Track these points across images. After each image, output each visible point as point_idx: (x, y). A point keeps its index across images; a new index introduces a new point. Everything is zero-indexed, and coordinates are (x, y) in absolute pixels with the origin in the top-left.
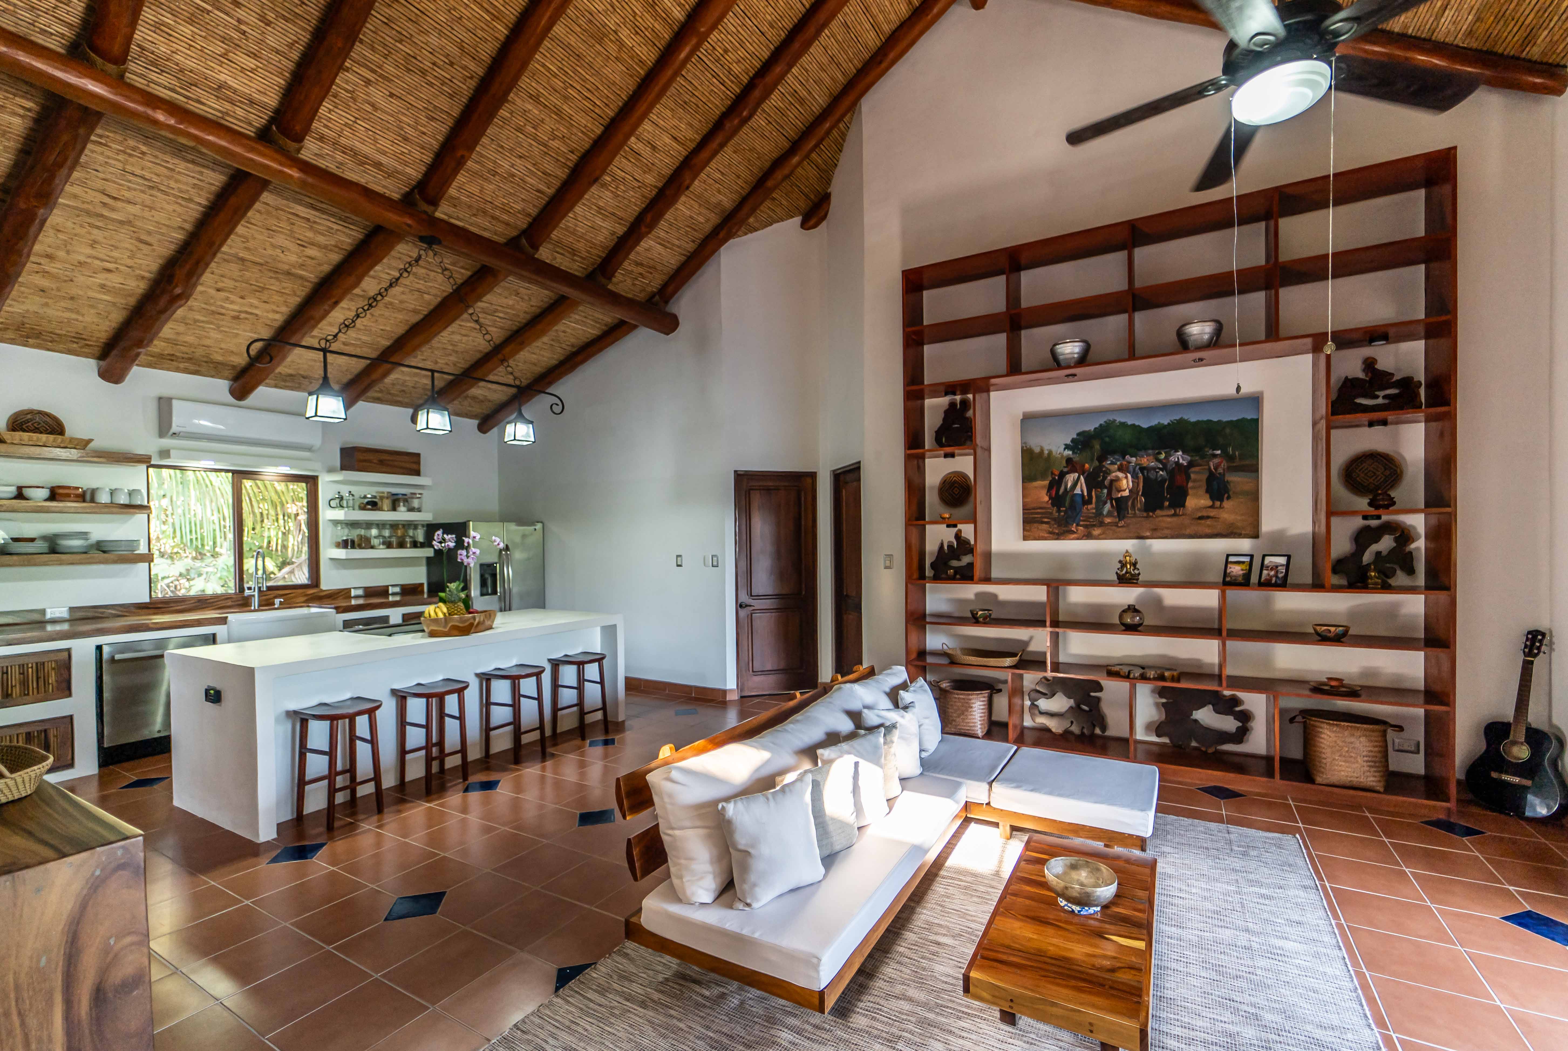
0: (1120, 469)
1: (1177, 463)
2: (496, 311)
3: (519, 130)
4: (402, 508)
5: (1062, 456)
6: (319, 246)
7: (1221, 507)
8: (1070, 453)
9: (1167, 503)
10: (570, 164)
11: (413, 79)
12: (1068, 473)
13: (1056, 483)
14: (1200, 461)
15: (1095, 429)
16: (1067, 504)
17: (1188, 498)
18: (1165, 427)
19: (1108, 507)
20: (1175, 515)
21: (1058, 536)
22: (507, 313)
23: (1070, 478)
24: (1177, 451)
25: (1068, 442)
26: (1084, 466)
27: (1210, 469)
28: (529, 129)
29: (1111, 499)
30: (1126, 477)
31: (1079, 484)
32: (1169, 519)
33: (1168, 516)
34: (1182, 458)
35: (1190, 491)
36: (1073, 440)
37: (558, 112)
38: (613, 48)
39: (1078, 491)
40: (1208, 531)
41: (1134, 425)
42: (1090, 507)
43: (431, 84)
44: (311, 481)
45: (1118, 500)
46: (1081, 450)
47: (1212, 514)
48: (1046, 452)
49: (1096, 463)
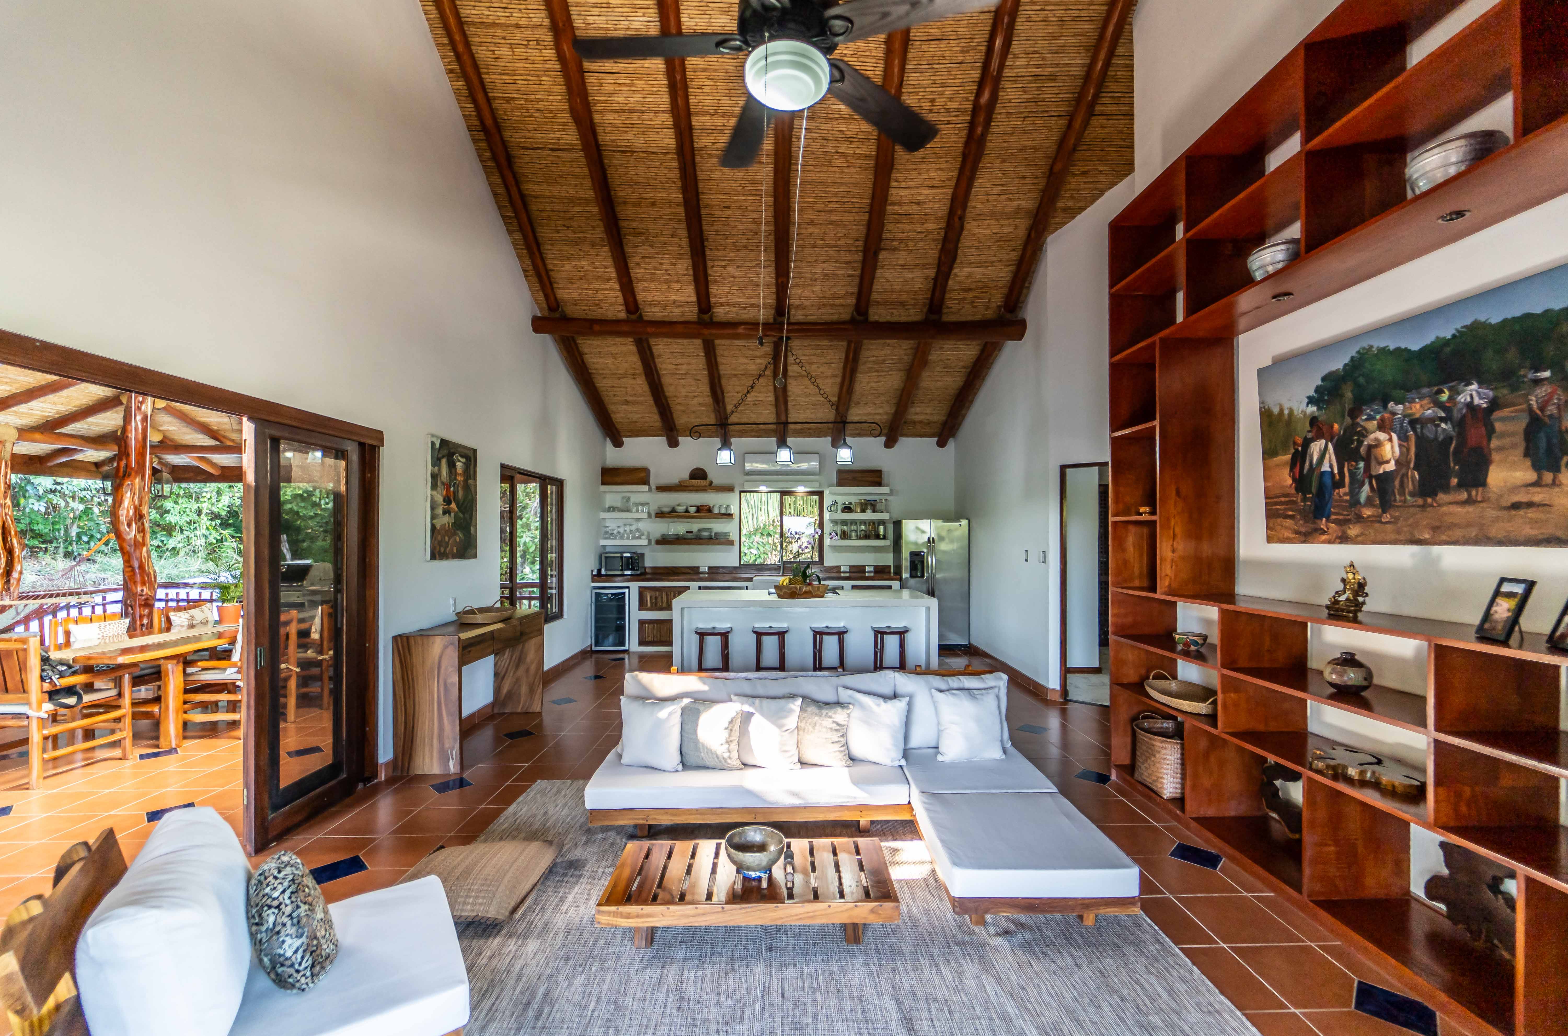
0: (1381, 427)
1: (1470, 406)
2: (884, 360)
3: (814, 246)
4: (869, 511)
5: (1305, 414)
6: (760, 357)
7: (1555, 484)
8: (1315, 408)
9: (1454, 481)
10: (861, 249)
11: (743, 253)
12: (1313, 440)
13: (1300, 456)
14: (1511, 397)
15: (1345, 365)
16: (1314, 490)
17: (1492, 468)
18: (1446, 343)
19: (1366, 488)
20: (1469, 501)
21: (1306, 537)
22: (893, 360)
23: (1316, 448)
24: (1469, 384)
25: (1312, 393)
26: (1332, 427)
27: (1530, 410)
28: (819, 242)
29: (1370, 477)
30: (1390, 440)
31: (1327, 456)
32: (1459, 509)
33: (1458, 503)
34: (1479, 393)
35: (1495, 456)
36: (1318, 390)
37: (832, 223)
38: (840, 162)
39: (1326, 467)
40: (1529, 531)
41: (1398, 349)
42: (1342, 491)
43: (752, 250)
44: (820, 494)
45: (1379, 477)
46: (1328, 403)
47: (1536, 499)
48: (1286, 412)
49: (1348, 420)
